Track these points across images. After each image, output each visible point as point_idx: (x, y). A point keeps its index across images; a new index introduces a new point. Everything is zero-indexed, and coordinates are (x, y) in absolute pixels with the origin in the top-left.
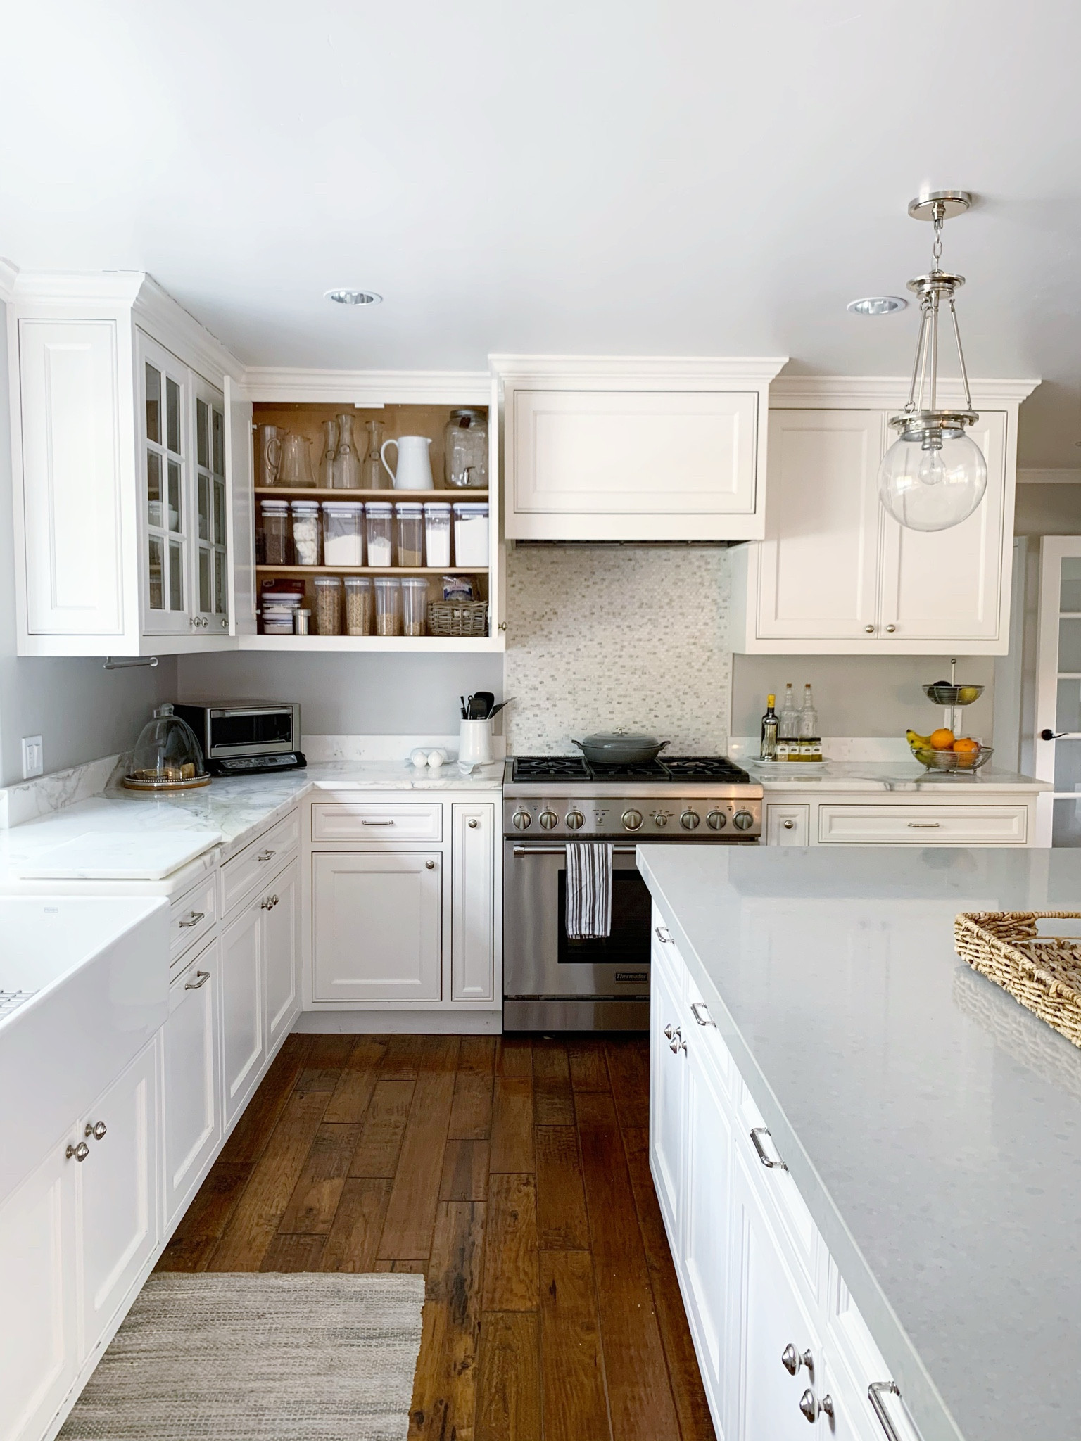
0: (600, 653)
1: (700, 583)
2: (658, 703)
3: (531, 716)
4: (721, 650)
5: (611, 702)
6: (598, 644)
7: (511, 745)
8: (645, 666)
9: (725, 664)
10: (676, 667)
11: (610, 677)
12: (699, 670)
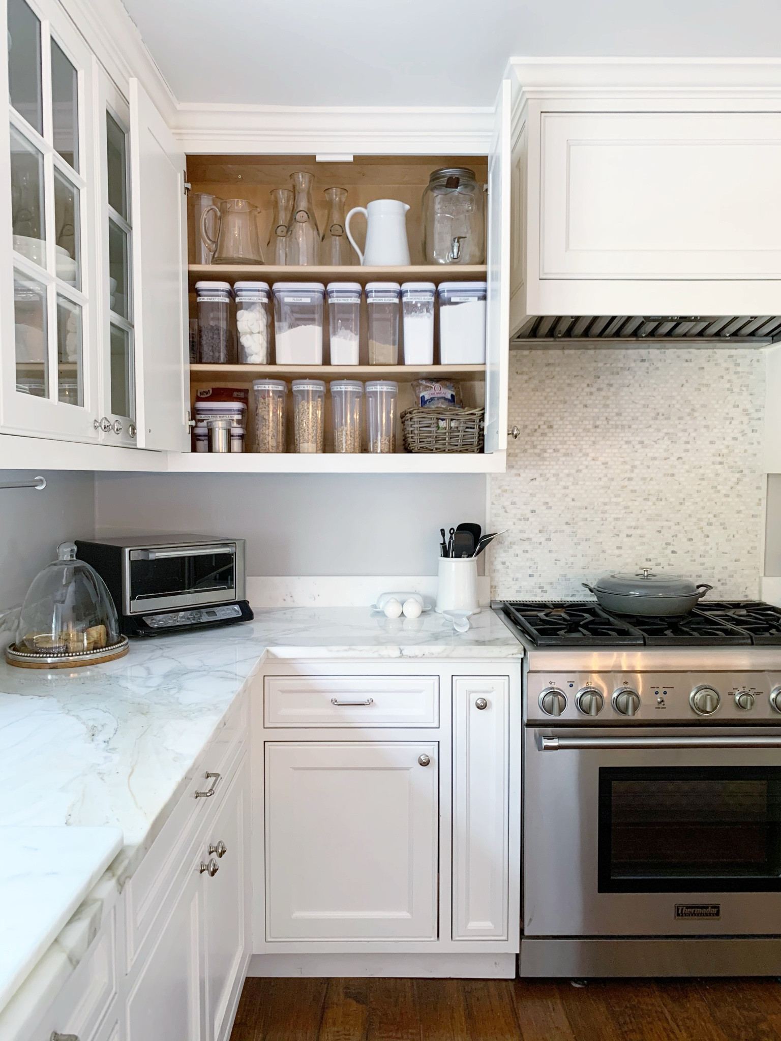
0: (606, 475)
1: (728, 389)
2: (676, 536)
3: (519, 552)
4: (753, 472)
5: (618, 535)
6: (603, 464)
7: (495, 587)
8: (661, 491)
9: (758, 488)
10: (698, 491)
11: (617, 504)
12: (727, 496)
